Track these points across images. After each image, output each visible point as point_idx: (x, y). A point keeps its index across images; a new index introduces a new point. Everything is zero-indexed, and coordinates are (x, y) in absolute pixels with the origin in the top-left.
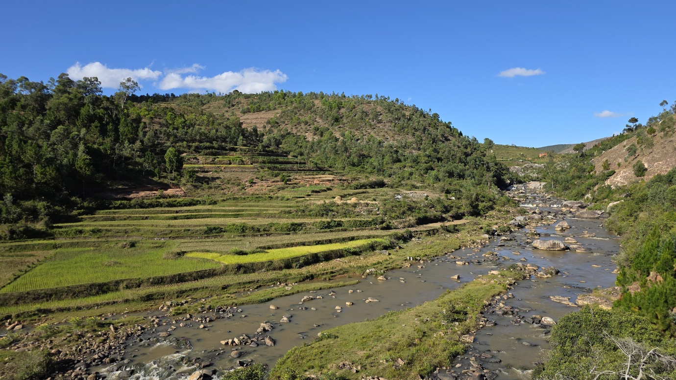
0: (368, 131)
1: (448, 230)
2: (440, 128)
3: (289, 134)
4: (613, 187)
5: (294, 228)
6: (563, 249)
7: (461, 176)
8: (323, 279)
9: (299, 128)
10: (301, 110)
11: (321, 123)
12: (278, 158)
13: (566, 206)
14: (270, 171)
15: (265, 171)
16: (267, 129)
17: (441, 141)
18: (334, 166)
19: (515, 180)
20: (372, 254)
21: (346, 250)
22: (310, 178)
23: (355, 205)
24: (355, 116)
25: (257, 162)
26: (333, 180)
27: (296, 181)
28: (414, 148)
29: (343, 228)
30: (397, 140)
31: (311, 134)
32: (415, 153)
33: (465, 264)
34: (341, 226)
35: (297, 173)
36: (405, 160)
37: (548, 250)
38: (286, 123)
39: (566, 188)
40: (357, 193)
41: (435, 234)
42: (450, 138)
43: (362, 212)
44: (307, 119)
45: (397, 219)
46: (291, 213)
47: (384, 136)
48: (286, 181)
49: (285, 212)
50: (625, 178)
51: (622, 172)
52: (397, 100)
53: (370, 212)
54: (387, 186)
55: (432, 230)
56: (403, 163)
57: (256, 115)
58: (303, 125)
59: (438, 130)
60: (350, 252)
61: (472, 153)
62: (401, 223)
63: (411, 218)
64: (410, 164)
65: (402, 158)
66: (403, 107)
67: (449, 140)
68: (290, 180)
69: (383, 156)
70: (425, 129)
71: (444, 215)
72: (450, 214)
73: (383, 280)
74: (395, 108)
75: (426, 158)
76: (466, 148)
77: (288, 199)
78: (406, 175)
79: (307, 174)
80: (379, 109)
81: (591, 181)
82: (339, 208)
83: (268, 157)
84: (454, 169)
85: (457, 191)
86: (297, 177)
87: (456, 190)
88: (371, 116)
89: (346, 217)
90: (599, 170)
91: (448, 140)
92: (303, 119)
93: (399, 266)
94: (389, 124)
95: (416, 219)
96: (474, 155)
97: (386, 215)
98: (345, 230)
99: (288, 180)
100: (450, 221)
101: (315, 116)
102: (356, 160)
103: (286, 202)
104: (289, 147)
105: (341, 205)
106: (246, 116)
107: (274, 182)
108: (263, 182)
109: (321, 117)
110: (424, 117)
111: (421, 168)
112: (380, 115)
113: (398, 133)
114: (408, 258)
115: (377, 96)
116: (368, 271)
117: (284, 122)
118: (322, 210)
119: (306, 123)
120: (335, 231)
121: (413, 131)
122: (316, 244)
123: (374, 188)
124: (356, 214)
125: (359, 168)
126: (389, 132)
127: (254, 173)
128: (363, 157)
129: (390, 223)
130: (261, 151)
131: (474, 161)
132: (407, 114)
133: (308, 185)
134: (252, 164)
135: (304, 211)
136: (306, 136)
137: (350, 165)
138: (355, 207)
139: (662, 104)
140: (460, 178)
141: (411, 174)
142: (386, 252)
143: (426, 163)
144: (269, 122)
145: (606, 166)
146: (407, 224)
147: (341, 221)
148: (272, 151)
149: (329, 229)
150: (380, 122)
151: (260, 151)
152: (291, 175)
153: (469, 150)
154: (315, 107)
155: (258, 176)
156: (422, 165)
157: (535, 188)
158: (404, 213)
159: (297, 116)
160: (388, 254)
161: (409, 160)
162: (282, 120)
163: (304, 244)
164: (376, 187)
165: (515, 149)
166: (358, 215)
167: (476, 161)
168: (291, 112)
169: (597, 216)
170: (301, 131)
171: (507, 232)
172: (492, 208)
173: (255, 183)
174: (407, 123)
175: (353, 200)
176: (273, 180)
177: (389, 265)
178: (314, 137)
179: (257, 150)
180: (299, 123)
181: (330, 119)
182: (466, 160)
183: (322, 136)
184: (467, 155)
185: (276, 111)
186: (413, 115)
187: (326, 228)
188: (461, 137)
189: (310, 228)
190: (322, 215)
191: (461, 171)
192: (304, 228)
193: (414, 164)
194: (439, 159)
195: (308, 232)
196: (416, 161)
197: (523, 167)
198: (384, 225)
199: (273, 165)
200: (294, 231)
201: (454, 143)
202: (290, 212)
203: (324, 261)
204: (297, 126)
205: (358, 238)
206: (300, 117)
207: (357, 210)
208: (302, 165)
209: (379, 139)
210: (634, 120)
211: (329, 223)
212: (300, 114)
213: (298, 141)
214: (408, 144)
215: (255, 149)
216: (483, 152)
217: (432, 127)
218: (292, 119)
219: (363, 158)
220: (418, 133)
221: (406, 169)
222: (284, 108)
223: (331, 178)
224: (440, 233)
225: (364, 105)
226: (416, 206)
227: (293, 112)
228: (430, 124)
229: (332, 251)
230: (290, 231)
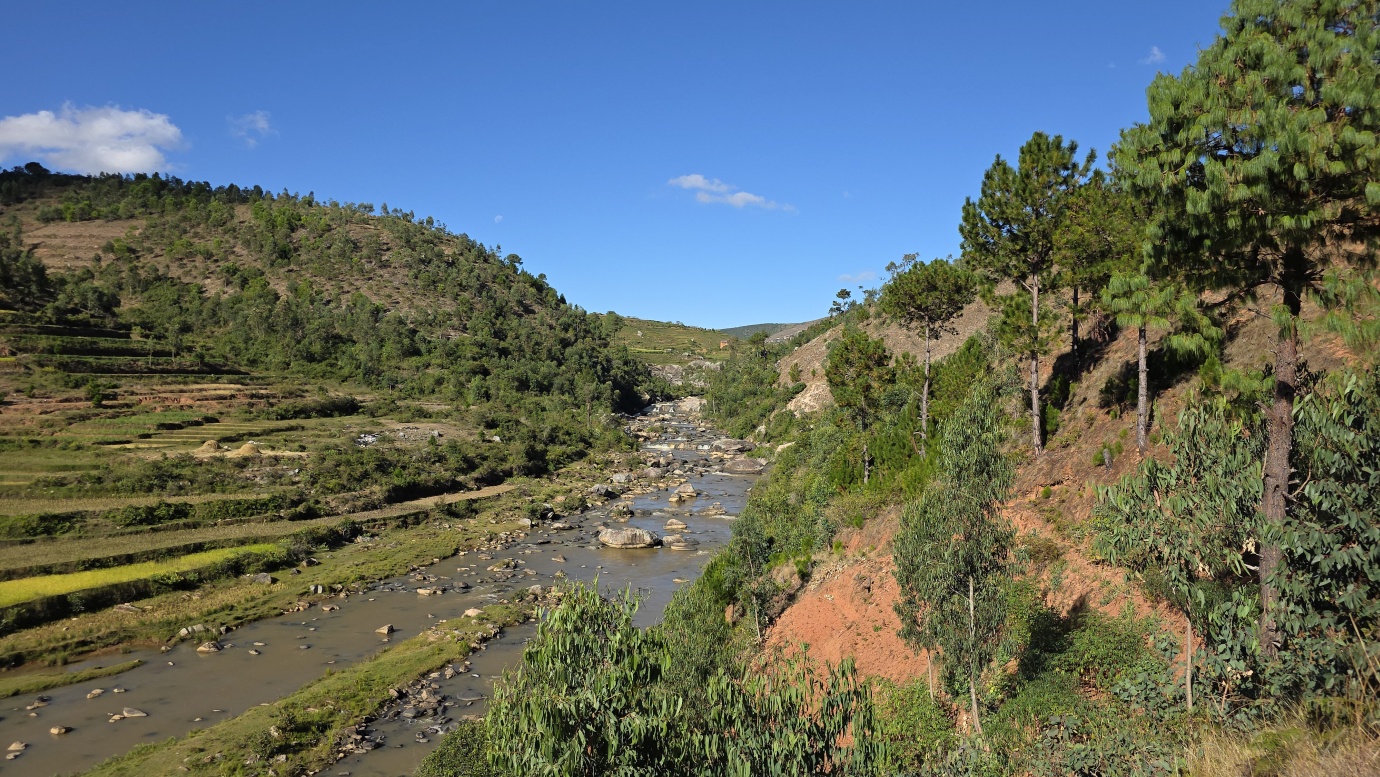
0: (356, 283)
1: (451, 512)
2: (515, 286)
3: (158, 278)
4: (798, 415)
5: (49, 526)
6: (651, 546)
7: (544, 388)
8: (46, 663)
9: (190, 266)
10: (199, 224)
11: (246, 258)
12: (95, 339)
13: (718, 448)
14: (61, 374)
15: (47, 373)
16: (104, 264)
17: (515, 313)
18: (263, 358)
19: (659, 394)
20: (233, 581)
21: (155, 581)
22: (172, 392)
23: (243, 463)
24: (329, 248)
25: (33, 350)
26: (233, 396)
27: (130, 399)
28: (453, 328)
29: (189, 520)
30: (417, 307)
31: (219, 282)
32: (455, 336)
33: (435, 592)
34: (186, 515)
35: (140, 378)
36: (429, 352)
37: (624, 548)
38: (157, 251)
39: (732, 413)
40: (272, 431)
41: (418, 524)
42: (536, 308)
43: (257, 479)
44: (211, 245)
45: (339, 492)
46: (63, 485)
47: (390, 296)
48: (100, 399)
49: (47, 484)
50: (816, 398)
51: (814, 386)
52: (430, 222)
53: (276, 478)
54: (363, 413)
55: (413, 514)
56: (425, 358)
57: (80, 228)
58: (199, 258)
59: (512, 291)
60: (167, 584)
61: (576, 340)
62: (345, 502)
63: (376, 488)
64: (439, 361)
65: (423, 348)
66: (439, 238)
67: (533, 312)
68: (114, 397)
69: (382, 340)
70: (483, 286)
71: (461, 478)
72: (475, 474)
73: (208, 652)
74: (422, 237)
75: (476, 349)
76: (566, 330)
77: (79, 448)
78: (428, 383)
79: (169, 380)
80: (386, 236)
81: (767, 402)
82: (199, 470)
83: (66, 339)
84: (530, 373)
85: (511, 423)
86: (137, 388)
87: (510, 421)
88: (365, 252)
89: (214, 492)
90: (785, 379)
91: (528, 311)
92: (199, 244)
93: (277, 612)
94: (405, 271)
95: (389, 491)
96: (580, 345)
97: (313, 484)
98: (195, 526)
99: (106, 397)
100: (472, 489)
101: (232, 241)
102: (317, 348)
103: (74, 453)
104: (157, 311)
105: (208, 464)
106: (51, 229)
107: (66, 400)
108: (34, 400)
109: (247, 244)
110: (486, 261)
111: (461, 369)
112: (388, 249)
113: (421, 291)
114: (312, 588)
115: (385, 208)
116: (183, 632)
117: (151, 251)
118: (148, 477)
119: (208, 256)
120: (165, 529)
121: (457, 289)
122: (86, 569)
123: (331, 416)
124: (239, 483)
125: (320, 367)
126: (403, 289)
127: (13, 377)
128: (334, 341)
129: (317, 502)
130: (50, 322)
131: (577, 357)
132: (448, 251)
133: (159, 410)
134: (13, 354)
135: (99, 480)
136: (204, 286)
137: (303, 358)
138: (243, 467)
139: (888, 269)
140: (541, 392)
141: (439, 382)
142: (266, 578)
143: (474, 359)
144: (109, 248)
145: (796, 375)
146: (359, 503)
147: (186, 504)
148: (85, 324)
149: (149, 524)
150: (384, 265)
151: (47, 323)
152: (123, 381)
153: (570, 335)
154: (236, 221)
155: (22, 386)
156: (463, 362)
157: (691, 409)
158: (365, 475)
159: (185, 238)
160: (269, 582)
161: (438, 352)
162: (146, 244)
163: (47, 571)
164: (337, 413)
165: (681, 330)
166: (244, 487)
167: (581, 357)
168: (172, 227)
169: (759, 468)
170: (194, 273)
171: (577, 508)
172: (581, 455)
173: (11, 403)
174: (446, 271)
175: (245, 449)
176: (65, 396)
177: (251, 612)
178: (226, 289)
179: (39, 319)
180: (191, 255)
181: (267, 249)
182: (562, 354)
183: (242, 287)
184: (565, 343)
185: (134, 222)
186: (461, 254)
187: (141, 522)
188: (562, 306)
189: (96, 525)
190: (150, 489)
191: (545, 378)
192: (77, 526)
193: (446, 362)
194: (504, 352)
195: (90, 534)
196: (453, 355)
197: (686, 367)
198: (300, 508)
199: (76, 358)
200: (49, 533)
201: (542, 317)
202: (60, 483)
203: (85, 612)
204: (185, 262)
205: (214, 546)
206: (196, 240)
207: (247, 473)
208: (162, 359)
209: (377, 302)
210: (844, 294)
211: (150, 510)
212: (196, 235)
213: (183, 296)
214: (440, 318)
215: (32, 317)
216: (604, 339)
217: (499, 284)
218: (171, 244)
219: (334, 344)
220: (466, 295)
221: (430, 371)
222: (155, 216)
223: (228, 393)
224: (431, 520)
225: (353, 227)
226: (398, 461)
227: (177, 227)
228: (495, 277)
229: (115, 586)
230: (35, 535)
